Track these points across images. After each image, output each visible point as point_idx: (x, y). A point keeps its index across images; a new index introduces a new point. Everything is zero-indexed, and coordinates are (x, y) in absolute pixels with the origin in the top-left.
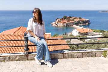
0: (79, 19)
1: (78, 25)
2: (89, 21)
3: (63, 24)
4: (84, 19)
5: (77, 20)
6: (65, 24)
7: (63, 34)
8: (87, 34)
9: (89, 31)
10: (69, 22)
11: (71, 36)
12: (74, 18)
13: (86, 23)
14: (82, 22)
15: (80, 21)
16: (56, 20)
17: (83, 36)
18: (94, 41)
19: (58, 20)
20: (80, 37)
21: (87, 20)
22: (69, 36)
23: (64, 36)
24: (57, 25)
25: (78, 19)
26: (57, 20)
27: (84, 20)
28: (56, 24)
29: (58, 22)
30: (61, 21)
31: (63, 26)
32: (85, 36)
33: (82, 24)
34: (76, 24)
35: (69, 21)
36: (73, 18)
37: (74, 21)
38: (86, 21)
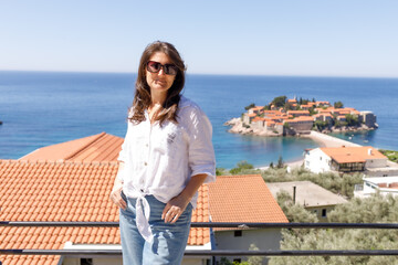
0: (333, 110)
1: (331, 133)
2: (371, 119)
3: (271, 127)
4: (351, 111)
5: (324, 114)
6: (279, 128)
7: (271, 165)
8: (363, 170)
9: (372, 158)
10: (296, 120)
11: (300, 173)
12: (315, 106)
13: (359, 126)
14: (346, 120)
15: (339, 118)
16: (247, 109)
17: (345, 175)
18: (391, 198)
19: (255, 112)
20: (333, 178)
21: (363, 113)
22: (292, 172)
23: (272, 171)
24: (248, 130)
25: (329, 110)
26: (251, 111)
27: (354, 113)
28: (244, 125)
29: (251, 119)
30: (263, 115)
31: (270, 133)
32: (356, 175)
33: (344, 129)
34: (321, 127)
35: (295, 116)
36: (310, 105)
37: (314, 118)
38: (360, 117)
